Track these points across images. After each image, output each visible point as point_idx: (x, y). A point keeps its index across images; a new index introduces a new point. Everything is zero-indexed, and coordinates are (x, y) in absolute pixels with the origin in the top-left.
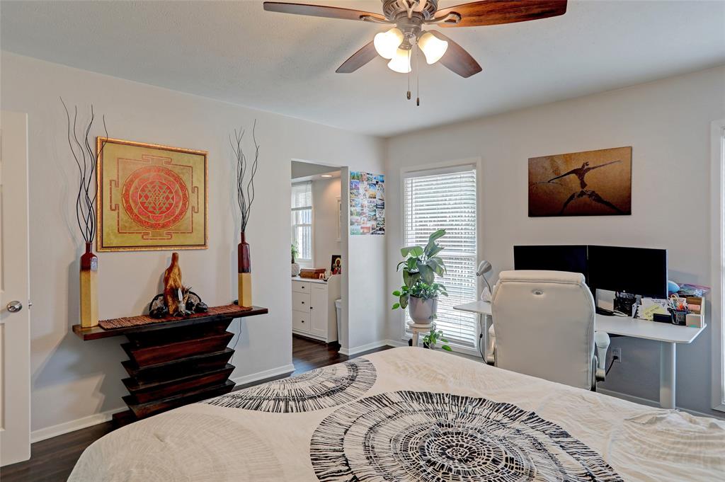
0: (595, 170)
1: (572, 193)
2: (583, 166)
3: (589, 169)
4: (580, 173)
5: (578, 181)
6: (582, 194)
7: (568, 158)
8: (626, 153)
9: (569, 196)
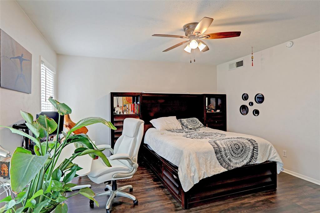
2: (22, 56)
3: (23, 60)
5: (20, 66)
6: (21, 76)
9: (17, 75)
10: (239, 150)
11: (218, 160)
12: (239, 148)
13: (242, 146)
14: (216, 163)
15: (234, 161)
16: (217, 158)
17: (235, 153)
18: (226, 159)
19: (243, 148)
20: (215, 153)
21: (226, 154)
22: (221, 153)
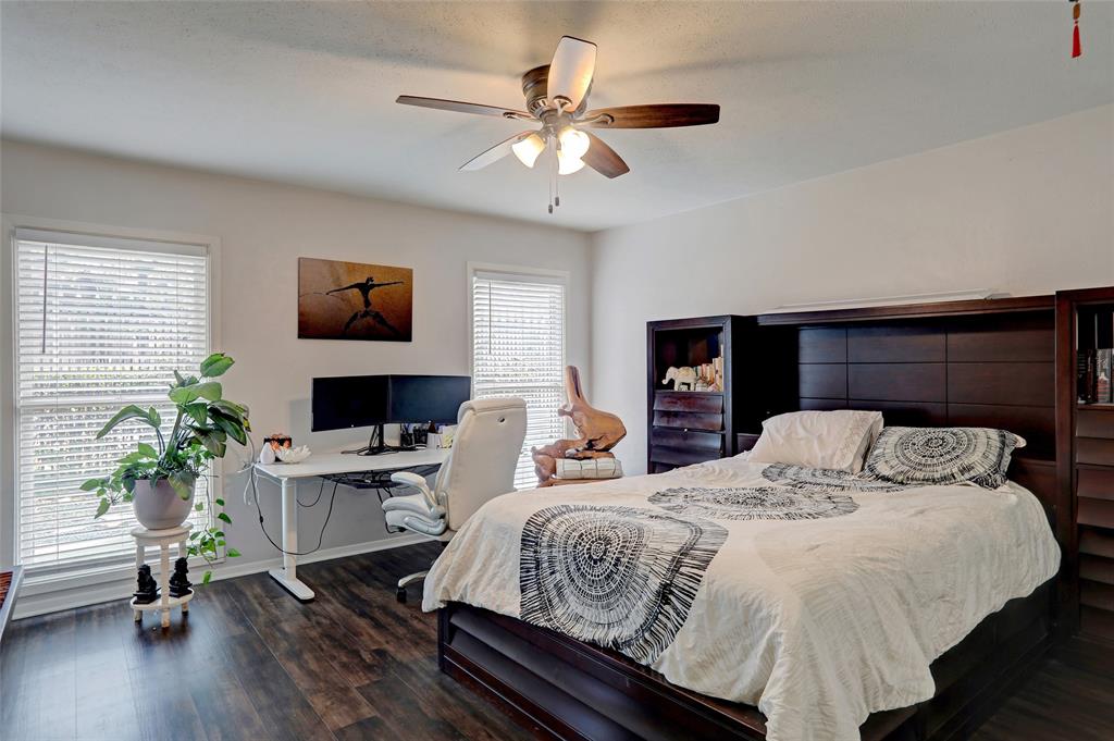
0: (381, 288)
1: (355, 311)
2: (368, 280)
3: (374, 286)
4: (365, 288)
5: (362, 299)
6: (366, 314)
7: (352, 268)
8: (407, 275)
9: (352, 315)
10: (599, 569)
11: (522, 568)
12: (601, 560)
13: (618, 559)
14: (511, 576)
15: (574, 604)
16: (523, 561)
17: (583, 575)
18: (550, 583)
19: (616, 565)
20: (523, 540)
21: (551, 561)
22: (538, 549)
